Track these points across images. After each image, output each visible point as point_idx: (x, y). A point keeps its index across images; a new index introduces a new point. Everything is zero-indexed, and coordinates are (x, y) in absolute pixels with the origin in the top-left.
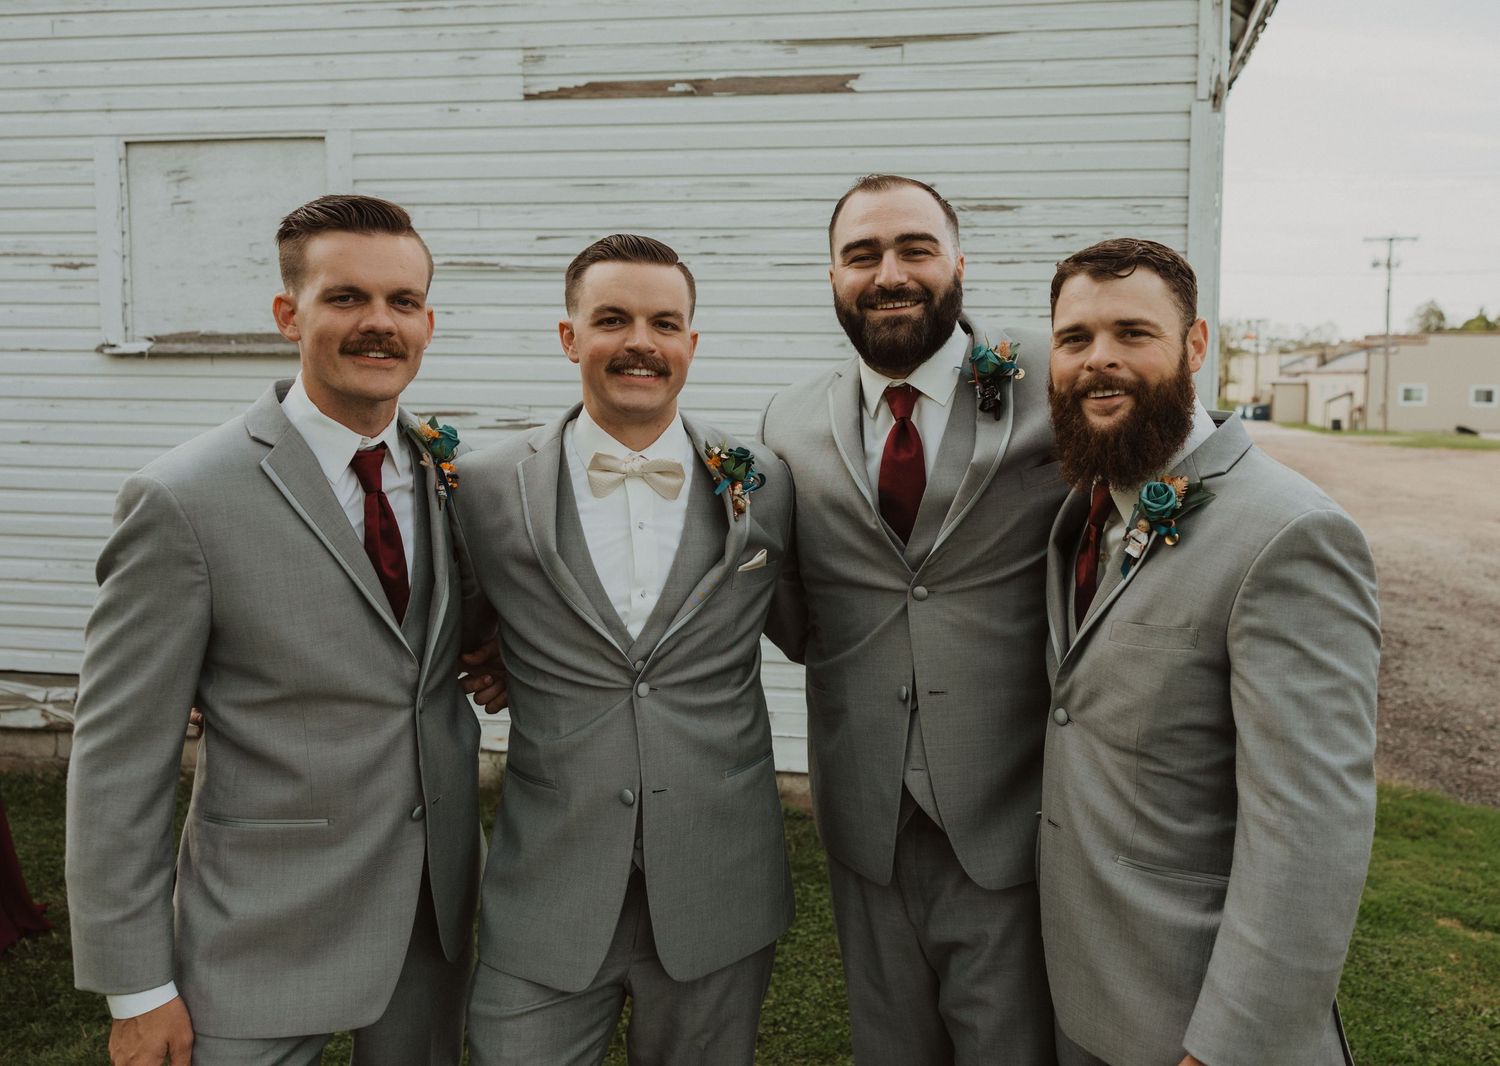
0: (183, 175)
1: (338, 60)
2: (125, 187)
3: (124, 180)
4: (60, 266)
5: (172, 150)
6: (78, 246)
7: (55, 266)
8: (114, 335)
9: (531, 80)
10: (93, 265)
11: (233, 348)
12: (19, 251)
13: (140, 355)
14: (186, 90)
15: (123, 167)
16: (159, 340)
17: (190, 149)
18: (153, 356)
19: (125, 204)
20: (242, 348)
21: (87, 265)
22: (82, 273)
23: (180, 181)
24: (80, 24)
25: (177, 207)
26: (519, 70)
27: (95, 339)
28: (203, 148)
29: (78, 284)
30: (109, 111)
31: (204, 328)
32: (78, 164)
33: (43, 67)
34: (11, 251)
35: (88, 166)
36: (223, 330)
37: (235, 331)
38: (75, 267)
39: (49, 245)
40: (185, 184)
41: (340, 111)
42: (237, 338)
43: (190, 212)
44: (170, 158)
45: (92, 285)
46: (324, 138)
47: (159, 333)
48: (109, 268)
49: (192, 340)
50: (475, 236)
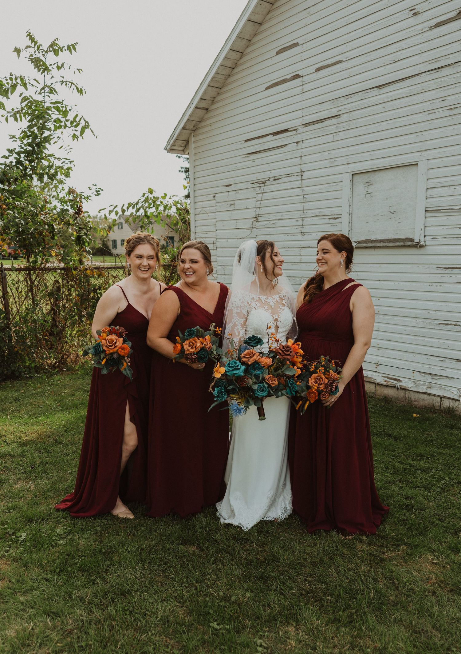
0: (369, 184)
1: (424, 133)
2: (351, 190)
3: (351, 188)
4: (331, 218)
5: (367, 175)
6: (336, 211)
7: (330, 218)
11: (382, 244)
12: (320, 214)
14: (372, 153)
15: (351, 183)
16: (359, 243)
17: (372, 174)
19: (351, 196)
20: (384, 245)
21: (339, 218)
22: (337, 220)
23: (368, 186)
24: (342, 135)
25: (367, 195)
28: (377, 173)
29: (336, 224)
30: (348, 164)
31: (373, 238)
32: (338, 183)
33: (329, 152)
34: (317, 214)
35: (341, 184)
36: (379, 238)
37: (383, 239)
38: (335, 219)
39: (328, 212)
40: (370, 186)
41: (424, 153)
42: (383, 241)
43: (371, 196)
44: (366, 178)
45: (340, 225)
46: (417, 164)
47: (359, 240)
48: (345, 218)
49: (369, 242)
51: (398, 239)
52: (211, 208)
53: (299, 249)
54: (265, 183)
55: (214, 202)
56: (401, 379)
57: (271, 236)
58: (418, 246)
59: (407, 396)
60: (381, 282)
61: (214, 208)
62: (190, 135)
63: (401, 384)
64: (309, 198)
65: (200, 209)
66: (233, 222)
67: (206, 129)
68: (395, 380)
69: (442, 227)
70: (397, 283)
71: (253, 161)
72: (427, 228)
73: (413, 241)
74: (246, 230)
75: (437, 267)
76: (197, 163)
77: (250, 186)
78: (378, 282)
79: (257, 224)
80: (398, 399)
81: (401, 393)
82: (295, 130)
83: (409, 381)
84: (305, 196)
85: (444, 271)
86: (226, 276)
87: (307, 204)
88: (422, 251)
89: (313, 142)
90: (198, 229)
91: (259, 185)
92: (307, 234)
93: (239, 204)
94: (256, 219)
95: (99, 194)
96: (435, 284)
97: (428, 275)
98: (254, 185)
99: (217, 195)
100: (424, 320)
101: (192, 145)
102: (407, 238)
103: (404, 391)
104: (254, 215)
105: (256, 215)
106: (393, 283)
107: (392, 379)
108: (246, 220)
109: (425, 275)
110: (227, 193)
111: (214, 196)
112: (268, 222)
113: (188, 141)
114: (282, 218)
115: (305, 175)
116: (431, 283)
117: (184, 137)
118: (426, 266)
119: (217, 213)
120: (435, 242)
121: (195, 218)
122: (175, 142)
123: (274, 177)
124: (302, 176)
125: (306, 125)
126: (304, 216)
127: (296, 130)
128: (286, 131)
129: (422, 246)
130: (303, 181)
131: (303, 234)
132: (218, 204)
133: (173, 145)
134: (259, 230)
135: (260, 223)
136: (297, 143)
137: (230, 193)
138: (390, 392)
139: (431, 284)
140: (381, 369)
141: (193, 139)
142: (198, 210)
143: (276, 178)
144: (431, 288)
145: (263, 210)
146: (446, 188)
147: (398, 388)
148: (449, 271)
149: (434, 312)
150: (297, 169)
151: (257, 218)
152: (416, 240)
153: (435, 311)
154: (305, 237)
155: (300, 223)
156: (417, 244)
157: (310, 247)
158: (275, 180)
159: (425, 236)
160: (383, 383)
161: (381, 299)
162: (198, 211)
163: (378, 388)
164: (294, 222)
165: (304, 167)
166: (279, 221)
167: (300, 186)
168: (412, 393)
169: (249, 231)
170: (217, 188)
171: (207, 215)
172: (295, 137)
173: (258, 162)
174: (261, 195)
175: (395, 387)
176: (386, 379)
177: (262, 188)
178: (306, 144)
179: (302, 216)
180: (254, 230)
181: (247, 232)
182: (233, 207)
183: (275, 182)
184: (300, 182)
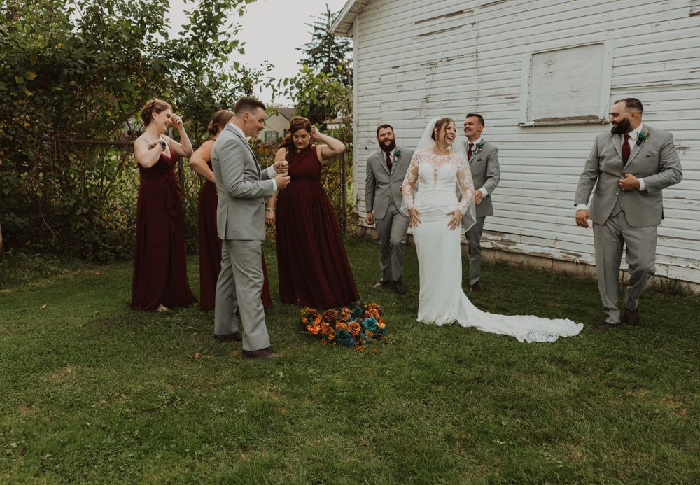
0: (550, 63)
1: (612, 13)
2: (531, 69)
3: (531, 67)
4: (508, 98)
5: (548, 55)
6: (514, 91)
7: (506, 98)
8: (523, 120)
9: (692, 8)
10: (519, 97)
11: (563, 122)
12: (496, 94)
13: (531, 126)
15: (531, 63)
16: (538, 121)
17: (554, 53)
18: (536, 126)
19: (531, 75)
20: (566, 122)
21: (517, 97)
22: (515, 100)
23: (549, 65)
24: (521, 16)
25: (548, 75)
26: (689, 5)
27: (517, 121)
28: (558, 52)
29: (513, 104)
30: (528, 44)
31: (553, 116)
32: (517, 63)
33: (509, 32)
34: (493, 94)
35: (520, 63)
36: (560, 116)
37: (564, 117)
38: (513, 98)
39: (505, 91)
40: (551, 66)
41: (611, 32)
42: (564, 119)
43: (552, 76)
44: (547, 57)
45: (517, 104)
46: (604, 43)
47: (538, 118)
48: (524, 98)
49: (549, 120)
50: (662, 74)
51: (580, 117)
52: (376, 90)
54: (437, 64)
55: (380, 84)
56: (581, 254)
58: (602, 123)
59: (586, 271)
60: (561, 160)
61: (380, 89)
62: (355, 17)
63: (581, 259)
64: (484, 78)
65: (364, 91)
66: (399, 103)
67: (372, 12)
68: (575, 255)
70: (578, 160)
71: (424, 42)
73: (598, 118)
74: (414, 111)
76: (363, 45)
77: (419, 66)
79: (428, 104)
80: (577, 274)
81: (581, 268)
82: (470, 12)
83: (589, 255)
84: (480, 77)
87: (482, 84)
88: (606, 128)
89: (491, 23)
90: (361, 111)
91: (430, 66)
93: (407, 86)
95: (270, 70)
98: (424, 67)
99: (383, 77)
101: (357, 27)
102: (590, 116)
103: (583, 266)
104: (423, 96)
105: (426, 96)
106: (574, 160)
107: (571, 254)
108: (414, 102)
110: (394, 75)
111: (381, 78)
113: (352, 24)
114: (454, 98)
115: (481, 56)
117: (349, 20)
119: (382, 95)
121: (358, 100)
122: (340, 24)
123: (447, 58)
124: (477, 56)
125: (483, 6)
126: (479, 96)
127: (472, 11)
128: (461, 12)
129: (606, 124)
130: (478, 62)
132: (383, 86)
133: (338, 28)
134: (429, 111)
135: (431, 104)
136: (473, 24)
137: (398, 75)
138: (569, 268)
140: (559, 244)
141: (358, 22)
143: (449, 59)
145: (433, 92)
147: (577, 263)
150: (473, 50)
151: (426, 100)
152: (601, 117)
155: (475, 103)
156: (602, 121)
158: (448, 61)
160: (562, 258)
162: (361, 93)
163: (555, 263)
165: (480, 48)
166: (451, 101)
167: (475, 67)
168: (592, 268)
169: (418, 112)
170: (383, 70)
171: (371, 97)
172: (470, 18)
173: (428, 44)
174: (432, 76)
175: (574, 262)
176: (565, 254)
177: (434, 69)
178: (482, 25)
179: (477, 97)
180: (423, 110)
181: (416, 113)
182: (400, 89)
183: (448, 63)
184: (475, 62)
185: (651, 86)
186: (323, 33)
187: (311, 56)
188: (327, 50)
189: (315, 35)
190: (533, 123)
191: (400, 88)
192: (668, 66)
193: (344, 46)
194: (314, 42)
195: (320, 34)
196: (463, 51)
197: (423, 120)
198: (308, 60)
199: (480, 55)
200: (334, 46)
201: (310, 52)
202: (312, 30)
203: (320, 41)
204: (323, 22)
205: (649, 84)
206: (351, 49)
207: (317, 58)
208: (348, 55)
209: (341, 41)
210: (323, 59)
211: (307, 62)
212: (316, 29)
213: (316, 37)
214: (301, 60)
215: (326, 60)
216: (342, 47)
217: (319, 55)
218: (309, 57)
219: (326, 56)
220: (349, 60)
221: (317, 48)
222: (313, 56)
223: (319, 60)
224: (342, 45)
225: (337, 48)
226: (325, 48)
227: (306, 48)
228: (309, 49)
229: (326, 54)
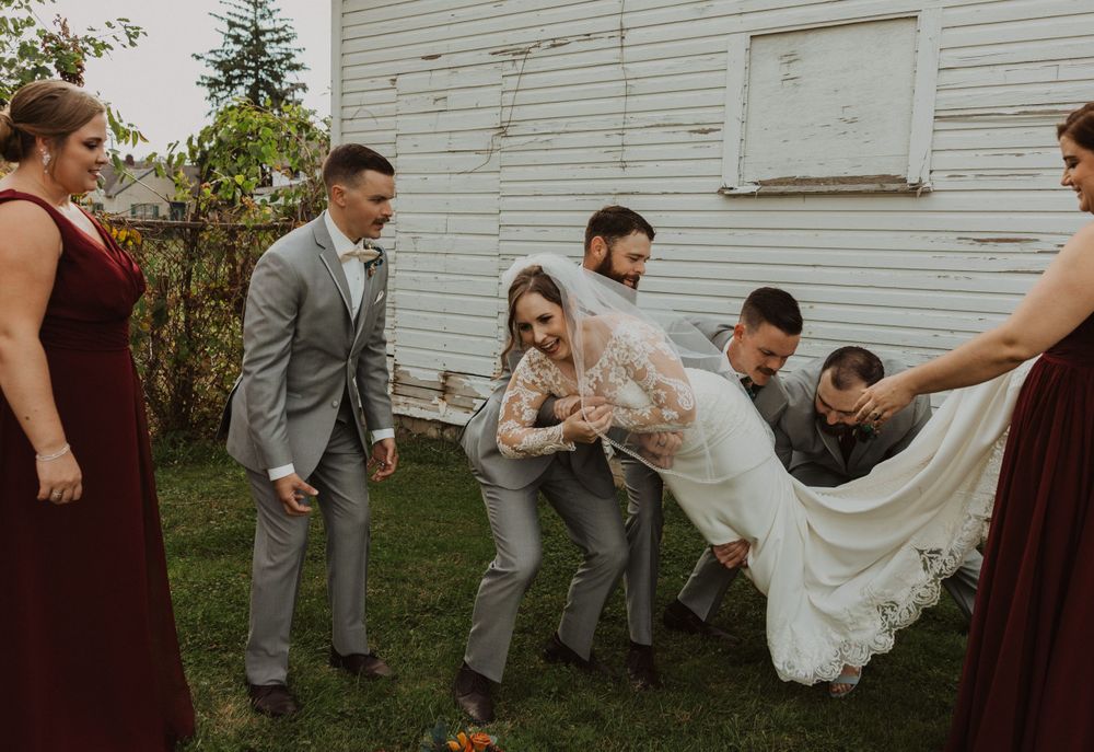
0: (793, 58)
2: (748, 70)
3: (748, 66)
4: (695, 132)
5: (786, 40)
6: (708, 116)
7: (692, 131)
8: (730, 180)
10: (719, 130)
11: (823, 188)
12: (666, 122)
13: (751, 195)
15: (748, 56)
16: (762, 183)
17: (801, 37)
18: (761, 195)
19: (747, 83)
20: (833, 188)
21: (716, 130)
22: (711, 136)
23: (791, 62)
25: (787, 83)
27: (716, 184)
28: (811, 35)
29: (707, 144)
30: (741, 14)
31: (799, 174)
32: (714, 56)
34: (661, 122)
35: (724, 57)
36: (813, 175)
37: (824, 176)
38: (706, 132)
39: (688, 117)
40: (794, 64)
42: (825, 181)
43: (796, 85)
44: (784, 45)
45: (717, 145)
46: (916, 17)
47: (763, 179)
48: (732, 132)
49: (788, 183)
50: (1052, 87)
51: (862, 177)
52: (383, 106)
53: (612, 197)
54: (528, 52)
55: (394, 92)
57: (540, 167)
58: (915, 191)
60: (818, 269)
61: (394, 105)
64: (639, 86)
65: (356, 109)
66: (438, 136)
69: (973, 153)
70: (858, 271)
71: (497, 4)
72: (936, 155)
73: (904, 181)
74: (473, 155)
75: (959, 239)
77: (485, 57)
78: (812, 269)
79: (505, 143)
84: (629, 83)
85: (977, 247)
86: (420, 255)
87: (634, 99)
88: (923, 203)
91: (510, 57)
92: (633, 164)
93: (456, 99)
94: (501, 130)
96: (952, 275)
97: (938, 255)
98: (498, 57)
99: (400, 78)
100: (923, 352)
102: (884, 176)
104: (496, 122)
105: (502, 122)
106: (847, 271)
108: (475, 134)
109: (930, 255)
110: (429, 74)
111: (395, 80)
112: (534, 137)
114: (567, 129)
115: (632, 37)
116: (943, 272)
118: (932, 236)
119: (399, 118)
120: (955, 185)
121: (341, 127)
123: (553, 39)
124: (623, 38)
126: (626, 126)
129: (926, 193)
130: (625, 49)
131: (623, 164)
132: (400, 98)
134: (508, 154)
135: (511, 139)
137: (435, 74)
139: (942, 274)
142: (350, 109)
143: (557, 42)
144: (942, 283)
145: (518, 114)
146: (987, 68)
148: (989, 247)
149: (949, 335)
150: (613, 22)
151: (503, 130)
152: (912, 179)
153: (952, 331)
154: (629, 172)
155: (617, 140)
156: (915, 187)
157: (638, 193)
158: (554, 46)
159: (931, 172)
161: (817, 307)
162: (349, 112)
164: (598, 138)
165: (628, 21)
166: (562, 135)
167: (618, 61)
169: (483, 158)
170: (399, 63)
171: (373, 120)
173: (509, 7)
174: (517, 77)
177: (520, 64)
179: (622, 126)
180: (496, 154)
181: (478, 160)
182: (440, 106)
183: (554, 51)
184: (619, 50)
185: (1025, 113)
186: (246, 35)
187: (221, 73)
188: (254, 65)
189: (230, 36)
190: (754, 189)
191: (440, 102)
192: (1066, 72)
193: (282, 60)
194: (226, 48)
195: (239, 36)
196: (587, 27)
197: (496, 176)
198: (216, 81)
199: (628, 35)
200: (263, 59)
201: (220, 65)
202: (225, 28)
203: (238, 48)
204: (245, 14)
205: (1023, 109)
206: (296, 67)
207: (235, 78)
208: (290, 77)
209: (278, 50)
210: (244, 80)
211: (214, 83)
212: (232, 25)
213: (230, 40)
214: (202, 77)
215: (250, 81)
216: (280, 62)
217: (237, 72)
218: (217, 74)
219: (250, 75)
220: (292, 84)
221: (234, 59)
222: (225, 72)
223: (236, 82)
224: (279, 57)
225: (271, 63)
226: (249, 60)
227: (212, 57)
228: (219, 60)
229: (250, 71)
